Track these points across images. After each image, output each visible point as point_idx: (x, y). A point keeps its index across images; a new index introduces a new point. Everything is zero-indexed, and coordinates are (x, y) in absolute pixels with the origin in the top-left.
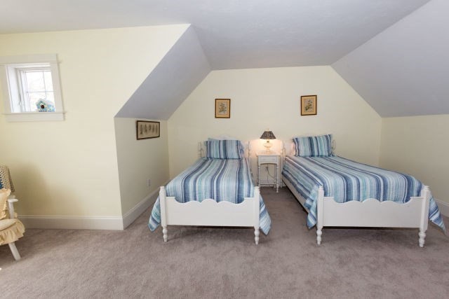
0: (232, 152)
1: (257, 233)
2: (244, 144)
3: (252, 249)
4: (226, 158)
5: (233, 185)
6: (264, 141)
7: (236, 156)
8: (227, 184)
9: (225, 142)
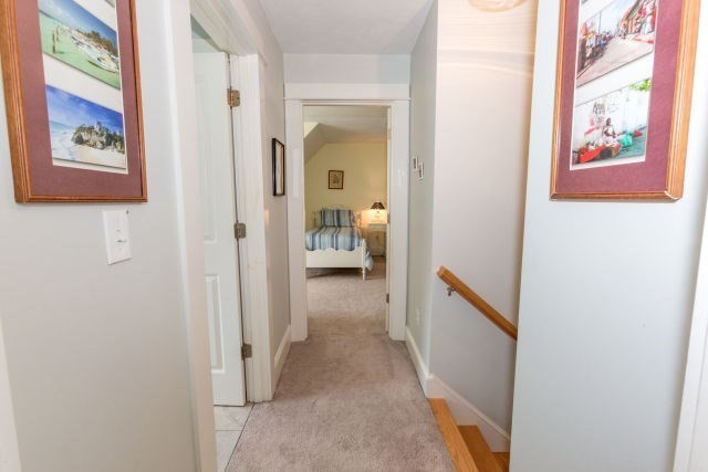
0: (345, 220)
1: (364, 272)
2: (356, 214)
3: (360, 281)
4: (339, 226)
5: (348, 239)
6: (375, 211)
7: (348, 224)
8: (343, 238)
9: (338, 211)
